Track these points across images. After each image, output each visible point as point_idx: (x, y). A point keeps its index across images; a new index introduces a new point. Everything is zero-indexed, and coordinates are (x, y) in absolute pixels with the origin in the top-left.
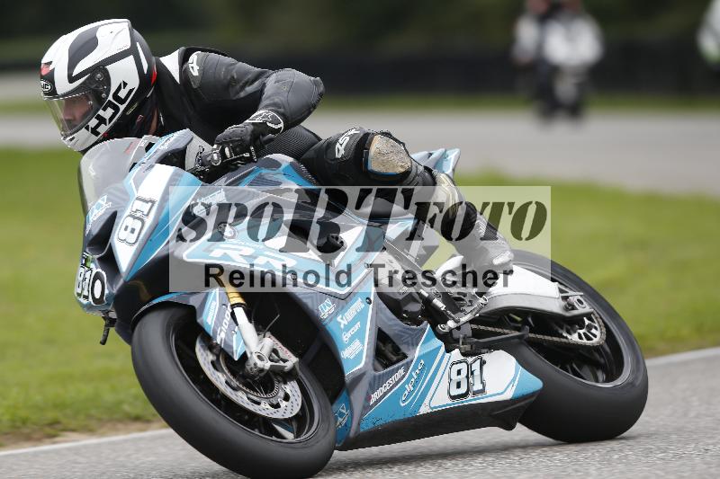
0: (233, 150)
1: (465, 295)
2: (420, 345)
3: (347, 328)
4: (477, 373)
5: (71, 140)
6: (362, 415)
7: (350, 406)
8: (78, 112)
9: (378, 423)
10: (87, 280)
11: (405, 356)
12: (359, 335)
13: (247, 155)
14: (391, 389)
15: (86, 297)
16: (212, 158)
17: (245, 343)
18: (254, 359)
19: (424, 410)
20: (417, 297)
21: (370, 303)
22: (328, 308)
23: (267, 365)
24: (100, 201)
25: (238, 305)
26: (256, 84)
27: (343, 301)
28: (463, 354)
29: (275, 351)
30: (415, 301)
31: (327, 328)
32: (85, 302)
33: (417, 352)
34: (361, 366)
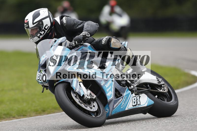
0: (78, 42)
1: (135, 80)
2: (125, 92)
3: (108, 88)
4: (138, 99)
5: (33, 39)
6: (112, 110)
7: (109, 108)
8: (35, 32)
9: (116, 112)
10: (41, 76)
11: (122, 95)
12: (111, 90)
13: (82, 43)
14: (119, 103)
15: (41, 80)
16: (73, 44)
17: (83, 92)
18: (86, 96)
19: (127, 109)
21: (113, 81)
22: (103, 83)
23: (89, 97)
24: (44, 55)
25: (81, 82)
26: (81, 25)
27: (106, 81)
28: (135, 95)
29: (90, 94)
31: (103, 88)
32: (40, 81)
33: (125, 94)
34: (112, 98)
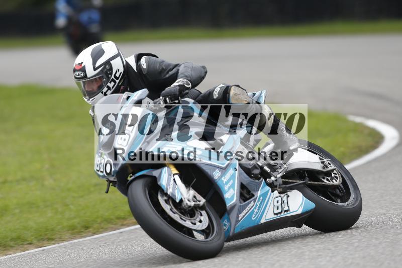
0: (170, 99)
1: (277, 164)
2: (260, 189)
3: (227, 183)
4: (285, 201)
6: (236, 225)
7: (229, 221)
9: (243, 228)
11: (253, 196)
12: (232, 186)
14: (248, 211)
15: (102, 172)
17: (181, 193)
18: (186, 202)
19: (263, 221)
20: (257, 166)
21: (236, 170)
22: (218, 174)
23: (192, 204)
25: (176, 174)
26: (174, 70)
27: (224, 170)
28: (279, 193)
29: (195, 197)
30: (257, 168)
32: (101, 174)
33: (259, 193)
34: (234, 201)
